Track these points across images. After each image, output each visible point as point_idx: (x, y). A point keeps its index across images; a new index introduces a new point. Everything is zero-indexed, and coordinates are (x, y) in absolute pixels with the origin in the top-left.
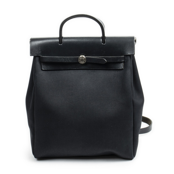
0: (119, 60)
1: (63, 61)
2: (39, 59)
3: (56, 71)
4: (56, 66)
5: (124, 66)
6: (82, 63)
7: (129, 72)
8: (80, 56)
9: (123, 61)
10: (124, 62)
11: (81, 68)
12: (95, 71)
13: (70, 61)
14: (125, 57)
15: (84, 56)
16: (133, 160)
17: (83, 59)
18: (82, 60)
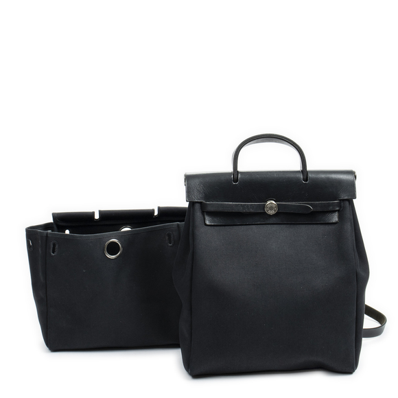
0: (331, 208)
1: (241, 210)
2: (201, 206)
3: (226, 227)
4: (229, 218)
5: (339, 218)
6: (271, 212)
7: (348, 227)
8: (266, 202)
9: (338, 209)
10: (338, 211)
11: (268, 222)
12: (292, 226)
13: (252, 210)
14: (340, 203)
15: (273, 202)
16: (354, 373)
17: (274, 206)
18: (271, 208)
